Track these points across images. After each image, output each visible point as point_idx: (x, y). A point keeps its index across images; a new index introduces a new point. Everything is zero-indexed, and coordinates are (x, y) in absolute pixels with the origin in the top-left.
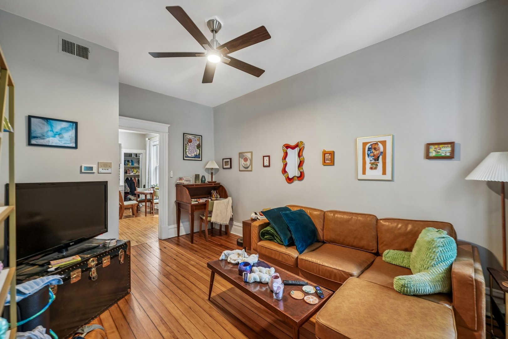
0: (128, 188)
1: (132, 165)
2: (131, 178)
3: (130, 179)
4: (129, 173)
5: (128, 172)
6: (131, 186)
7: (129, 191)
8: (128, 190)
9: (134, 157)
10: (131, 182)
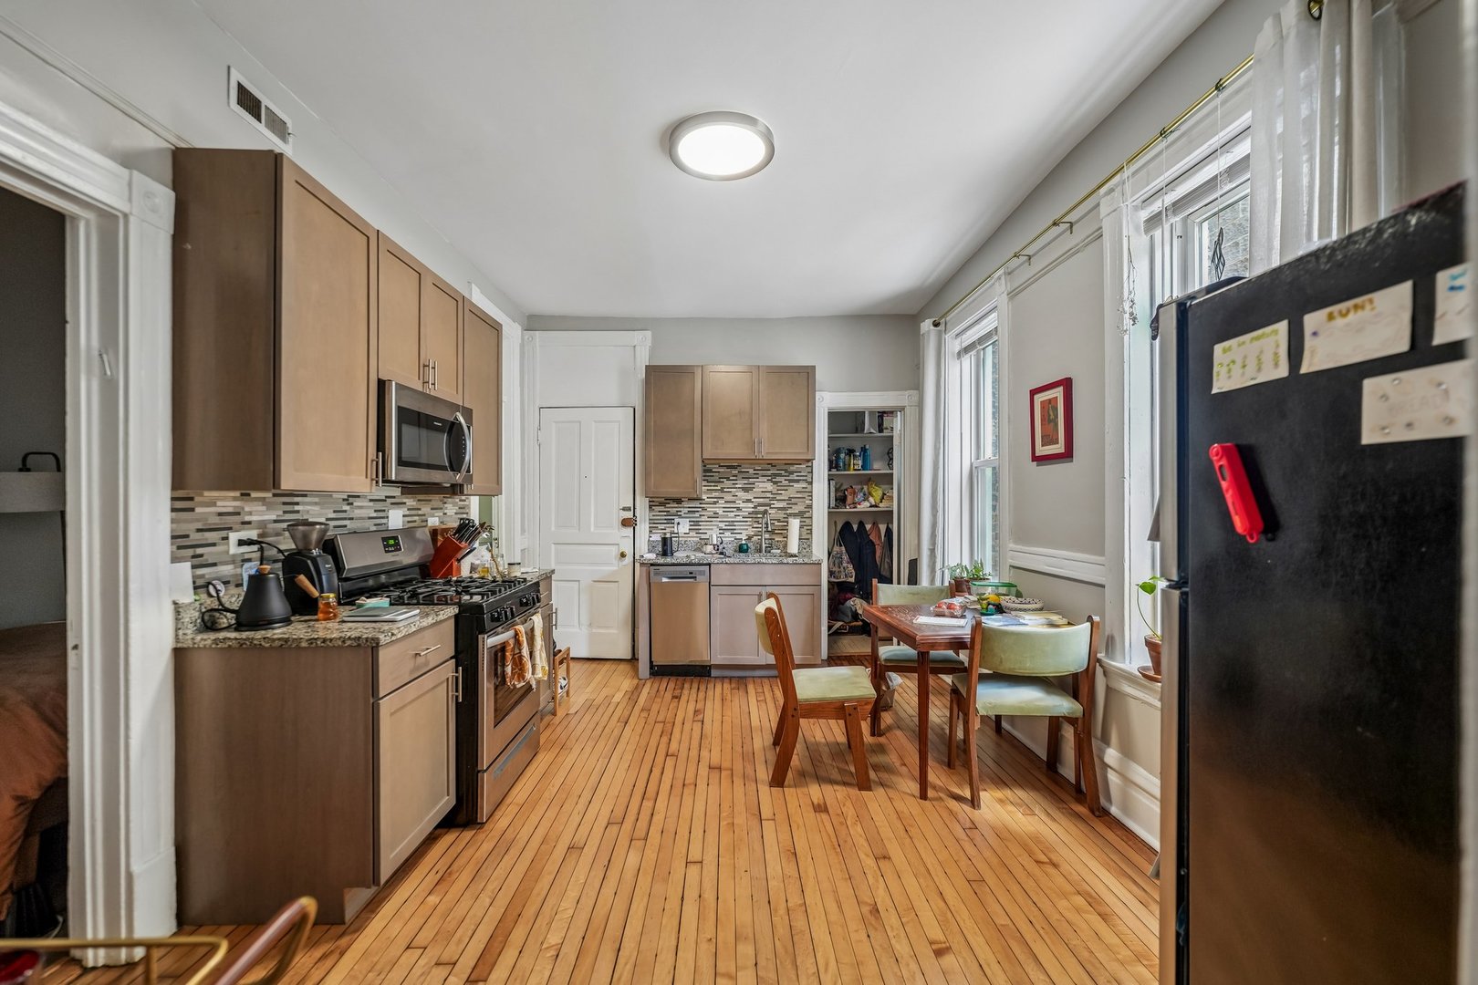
0: (851, 567)
1: (862, 468)
2: (861, 524)
3: (855, 527)
4: (854, 504)
5: (846, 499)
6: (861, 560)
7: (852, 580)
8: (851, 577)
9: (872, 431)
10: (859, 540)
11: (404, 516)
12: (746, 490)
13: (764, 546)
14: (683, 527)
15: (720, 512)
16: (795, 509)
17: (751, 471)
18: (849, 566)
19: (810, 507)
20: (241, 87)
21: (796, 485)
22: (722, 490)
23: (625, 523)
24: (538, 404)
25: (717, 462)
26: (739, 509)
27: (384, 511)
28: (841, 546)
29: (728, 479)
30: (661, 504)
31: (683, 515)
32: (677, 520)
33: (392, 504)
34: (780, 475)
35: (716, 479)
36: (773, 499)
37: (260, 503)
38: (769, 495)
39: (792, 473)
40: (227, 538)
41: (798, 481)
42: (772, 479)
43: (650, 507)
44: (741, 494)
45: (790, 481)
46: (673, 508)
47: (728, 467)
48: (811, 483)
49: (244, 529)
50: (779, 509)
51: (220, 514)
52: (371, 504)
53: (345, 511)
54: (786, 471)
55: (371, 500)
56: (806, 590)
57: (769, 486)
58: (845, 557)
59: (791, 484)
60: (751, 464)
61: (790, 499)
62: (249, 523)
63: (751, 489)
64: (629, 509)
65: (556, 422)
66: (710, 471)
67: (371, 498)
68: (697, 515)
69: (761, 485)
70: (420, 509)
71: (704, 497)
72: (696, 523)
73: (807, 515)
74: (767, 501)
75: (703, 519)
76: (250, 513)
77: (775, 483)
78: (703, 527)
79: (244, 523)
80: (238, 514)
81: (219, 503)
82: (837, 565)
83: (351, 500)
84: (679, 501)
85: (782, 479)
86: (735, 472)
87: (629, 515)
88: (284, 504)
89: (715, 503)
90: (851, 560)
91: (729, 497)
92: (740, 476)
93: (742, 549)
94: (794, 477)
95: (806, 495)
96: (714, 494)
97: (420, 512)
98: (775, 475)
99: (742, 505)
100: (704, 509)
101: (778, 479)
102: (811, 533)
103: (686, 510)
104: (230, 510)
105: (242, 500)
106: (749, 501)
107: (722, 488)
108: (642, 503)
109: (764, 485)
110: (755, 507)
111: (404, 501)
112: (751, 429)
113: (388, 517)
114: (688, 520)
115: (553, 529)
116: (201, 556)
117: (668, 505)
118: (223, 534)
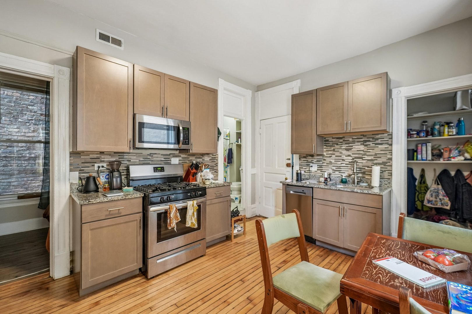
0: (446, 199)
1: (458, 134)
2: (459, 172)
3: (453, 173)
4: (449, 158)
5: (446, 155)
6: (456, 195)
7: (448, 208)
8: (447, 206)
9: (464, 107)
10: (455, 182)
11: (179, 160)
12: (347, 150)
13: (356, 180)
14: (314, 168)
15: (333, 161)
16: (380, 161)
17: (351, 140)
18: (445, 198)
19: (391, 159)
20: (101, 34)
21: (380, 146)
22: (334, 150)
23: (288, 165)
24: (259, 119)
25: (332, 136)
26: (343, 160)
27: (169, 158)
28: (438, 184)
29: (337, 144)
30: (305, 157)
31: (314, 163)
32: (311, 165)
33: (173, 156)
34: (369, 141)
35: (331, 144)
36: (364, 155)
37: (109, 155)
38: (362, 152)
39: (377, 139)
40: (94, 165)
41: (381, 144)
42: (364, 143)
43: (300, 158)
44: (344, 152)
45: (376, 144)
46: (310, 159)
47: (337, 138)
48: (391, 145)
49: (101, 163)
50: (368, 160)
51: (91, 158)
52: (162, 156)
53: (149, 158)
54: (373, 138)
55: (162, 155)
56: (370, 210)
57: (362, 147)
58: (442, 192)
59: (377, 146)
60: (350, 136)
61: (376, 154)
62: (104, 161)
63: (351, 149)
64: (289, 159)
65: (265, 125)
66: (328, 141)
67: (162, 154)
68: (321, 162)
69: (357, 147)
70: (189, 158)
71: (325, 154)
72: (321, 166)
73: (388, 164)
74: (360, 156)
75: (324, 164)
76: (104, 158)
77: (366, 145)
78: (324, 168)
79: (101, 161)
80: (99, 158)
81: (90, 155)
82: (434, 196)
83: (151, 155)
84: (312, 156)
85: (370, 143)
86: (341, 141)
87: (290, 162)
88: (119, 156)
89: (330, 157)
90: (447, 194)
91: (337, 154)
92: (344, 142)
93: (343, 182)
94: (379, 141)
95: (387, 152)
96: (330, 152)
97: (188, 159)
98: (366, 141)
99: (345, 158)
100: (324, 160)
101: (368, 143)
102: (391, 175)
103: (316, 160)
104: (96, 157)
105: (101, 154)
106: (349, 156)
107: (334, 149)
108: (296, 157)
109: (358, 147)
110: (353, 159)
111: (180, 155)
112: (343, 117)
113: (171, 161)
114: (317, 165)
115: (264, 166)
116: (84, 170)
117: (307, 158)
118: (93, 164)
